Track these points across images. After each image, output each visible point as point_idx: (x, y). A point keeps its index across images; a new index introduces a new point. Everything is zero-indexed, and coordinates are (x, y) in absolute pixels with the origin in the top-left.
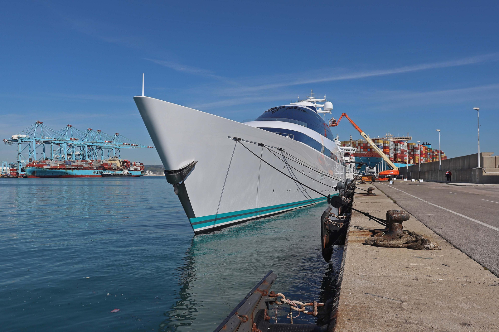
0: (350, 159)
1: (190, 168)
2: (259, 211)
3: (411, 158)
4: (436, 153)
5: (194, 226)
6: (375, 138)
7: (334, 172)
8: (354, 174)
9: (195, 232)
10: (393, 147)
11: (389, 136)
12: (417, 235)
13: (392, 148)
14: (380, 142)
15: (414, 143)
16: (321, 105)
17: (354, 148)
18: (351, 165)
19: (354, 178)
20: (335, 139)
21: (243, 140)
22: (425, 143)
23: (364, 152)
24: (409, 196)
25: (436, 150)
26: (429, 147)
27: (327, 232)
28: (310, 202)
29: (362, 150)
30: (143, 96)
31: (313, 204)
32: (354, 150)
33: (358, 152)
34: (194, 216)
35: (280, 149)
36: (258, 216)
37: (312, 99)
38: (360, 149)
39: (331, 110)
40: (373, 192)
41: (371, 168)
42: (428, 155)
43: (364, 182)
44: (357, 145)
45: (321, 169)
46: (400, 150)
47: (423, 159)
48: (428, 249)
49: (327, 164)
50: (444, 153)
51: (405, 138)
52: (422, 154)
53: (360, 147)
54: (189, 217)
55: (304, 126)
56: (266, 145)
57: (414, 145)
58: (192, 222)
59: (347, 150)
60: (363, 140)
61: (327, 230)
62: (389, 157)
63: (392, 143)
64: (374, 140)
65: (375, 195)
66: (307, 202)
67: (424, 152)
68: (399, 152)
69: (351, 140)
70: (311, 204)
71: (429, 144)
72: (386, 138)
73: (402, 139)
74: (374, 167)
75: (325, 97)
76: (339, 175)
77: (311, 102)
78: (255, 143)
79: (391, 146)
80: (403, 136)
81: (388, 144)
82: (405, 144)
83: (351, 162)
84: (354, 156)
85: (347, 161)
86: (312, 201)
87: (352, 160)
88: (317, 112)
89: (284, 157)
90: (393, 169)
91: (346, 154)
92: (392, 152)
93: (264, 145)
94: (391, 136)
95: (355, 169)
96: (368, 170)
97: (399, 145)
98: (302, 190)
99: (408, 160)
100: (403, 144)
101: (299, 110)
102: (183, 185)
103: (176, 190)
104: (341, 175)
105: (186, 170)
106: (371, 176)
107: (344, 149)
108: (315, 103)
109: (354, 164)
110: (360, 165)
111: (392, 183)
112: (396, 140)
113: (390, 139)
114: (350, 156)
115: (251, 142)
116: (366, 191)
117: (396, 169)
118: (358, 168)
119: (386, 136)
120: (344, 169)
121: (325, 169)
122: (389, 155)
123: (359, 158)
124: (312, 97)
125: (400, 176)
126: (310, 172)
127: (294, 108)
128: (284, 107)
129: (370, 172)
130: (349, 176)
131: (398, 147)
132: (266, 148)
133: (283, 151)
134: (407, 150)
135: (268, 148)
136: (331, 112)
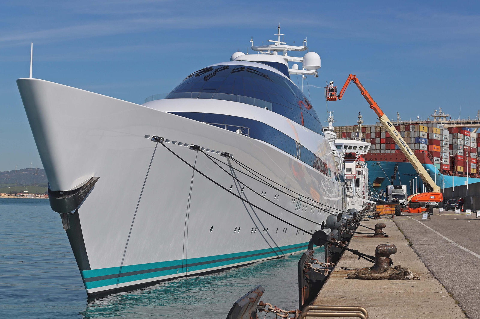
0: (357, 166)
1: (88, 187)
2: (187, 266)
5: (87, 283)
6: (411, 121)
7: (321, 195)
8: (364, 200)
9: (88, 294)
10: (448, 140)
11: (440, 117)
12: (402, 269)
13: (446, 143)
14: (421, 129)
16: (298, 59)
17: (366, 144)
18: (359, 179)
19: (364, 207)
20: (325, 130)
21: (167, 141)
23: (388, 151)
24: (440, 236)
27: (307, 282)
28: (275, 252)
29: (384, 146)
30: (31, 78)
31: (280, 256)
32: (366, 147)
33: (375, 150)
34: (88, 268)
35: (226, 155)
36: (184, 274)
37: (279, 44)
38: (380, 144)
39: (317, 69)
40: (384, 230)
41: (398, 187)
43: (378, 216)
44: (373, 136)
45: (297, 189)
46: (462, 147)
48: (407, 279)
49: (308, 179)
51: (473, 123)
53: (379, 139)
54: (81, 269)
55: (267, 109)
56: (203, 149)
58: (86, 277)
59: (350, 147)
61: (307, 279)
62: (439, 162)
63: (446, 133)
64: (410, 124)
65: (387, 236)
66: (269, 253)
68: (460, 152)
69: (360, 123)
70: (277, 257)
72: (435, 120)
73: (467, 123)
74: (403, 186)
75: (305, 41)
76: (332, 201)
77: (276, 53)
78: (186, 145)
79: (444, 138)
80: (469, 117)
81: (438, 135)
82: (472, 136)
83: (359, 173)
84: (366, 159)
85: (350, 170)
86: (278, 251)
87: (360, 169)
88: (288, 76)
89: (232, 167)
90: (432, 190)
91: (347, 155)
92: (446, 152)
93: (199, 147)
94: (445, 117)
95: (368, 188)
96: (391, 191)
97: (460, 138)
98: (261, 229)
99: (478, 169)
100: (468, 134)
101: (256, 73)
102: (76, 216)
103: (66, 224)
104: (335, 201)
105: (82, 192)
106: (395, 203)
107: (344, 145)
108: (286, 55)
109: (364, 178)
110: (378, 180)
111: (428, 218)
112: (455, 126)
113: (443, 123)
114: (356, 160)
115: (180, 144)
116: (373, 230)
117: (437, 191)
118: (374, 185)
119: (435, 117)
120: (342, 190)
121: (304, 190)
122: (439, 159)
123: (377, 164)
124: (279, 42)
125: (452, 204)
126: (276, 195)
127: (245, 69)
128: (226, 67)
129: (394, 196)
130: (352, 203)
131: (459, 142)
132: (203, 153)
133: (230, 157)
134: (476, 148)
135: (206, 152)
136: (317, 74)
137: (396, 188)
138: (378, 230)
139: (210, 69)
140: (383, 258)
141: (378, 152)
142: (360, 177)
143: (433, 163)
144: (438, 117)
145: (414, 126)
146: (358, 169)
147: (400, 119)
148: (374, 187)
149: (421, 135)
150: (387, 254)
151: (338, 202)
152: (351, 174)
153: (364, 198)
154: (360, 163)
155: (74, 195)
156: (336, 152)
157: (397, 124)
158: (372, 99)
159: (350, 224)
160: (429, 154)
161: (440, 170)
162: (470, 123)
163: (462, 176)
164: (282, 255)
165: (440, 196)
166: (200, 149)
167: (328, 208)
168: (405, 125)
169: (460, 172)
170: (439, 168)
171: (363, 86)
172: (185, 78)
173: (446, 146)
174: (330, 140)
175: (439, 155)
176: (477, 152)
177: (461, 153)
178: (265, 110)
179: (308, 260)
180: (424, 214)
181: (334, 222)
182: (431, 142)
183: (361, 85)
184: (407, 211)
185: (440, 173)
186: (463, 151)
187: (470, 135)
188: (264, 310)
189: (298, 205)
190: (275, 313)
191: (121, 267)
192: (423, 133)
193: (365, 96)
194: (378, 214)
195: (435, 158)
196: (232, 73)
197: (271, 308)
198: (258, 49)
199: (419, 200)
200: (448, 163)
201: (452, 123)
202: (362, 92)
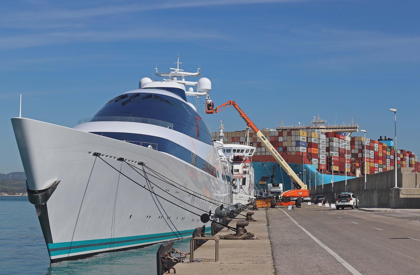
0: (244, 167)
1: (53, 187)
2: (114, 243)
3: (357, 164)
4: (402, 156)
5: (51, 252)
6: (293, 127)
8: (250, 196)
9: (51, 260)
10: (325, 143)
11: (318, 123)
12: (251, 234)
13: (323, 146)
14: (301, 134)
15: (362, 138)
16: (193, 83)
17: (252, 148)
18: (245, 178)
20: (215, 140)
21: (103, 155)
22: (383, 138)
25: (402, 151)
26: (390, 145)
28: (176, 235)
30: (20, 117)
32: (252, 150)
33: (261, 152)
34: (52, 241)
35: (141, 164)
36: (112, 249)
37: (178, 71)
39: (208, 91)
41: (276, 185)
42: (388, 161)
43: (256, 208)
45: (193, 188)
46: (337, 149)
47: (379, 167)
48: (253, 239)
50: (416, 157)
51: (348, 128)
52: (377, 158)
54: (47, 243)
55: (170, 128)
56: (126, 160)
57: (362, 140)
58: (50, 248)
59: (238, 151)
60: (271, 130)
62: (317, 162)
63: (323, 137)
64: (291, 129)
65: (255, 221)
67: (380, 155)
68: (335, 154)
69: (248, 129)
70: (177, 238)
71: (389, 139)
72: (314, 126)
73: (342, 128)
74: (280, 184)
75: (199, 69)
76: (220, 196)
77: (175, 78)
78: (115, 158)
79: (321, 141)
80: (344, 123)
81: (316, 139)
82: (346, 140)
83: (245, 173)
84: (253, 160)
85: (238, 171)
86: (178, 234)
87: (247, 170)
88: (185, 100)
89: (145, 172)
90: (300, 188)
91: (235, 158)
92: (324, 153)
93: (124, 159)
94: (323, 123)
95: (254, 185)
96: (270, 188)
97: (335, 141)
98: (166, 217)
99: (351, 168)
100: (343, 138)
101: (161, 99)
102: (45, 206)
103: (39, 212)
104: (222, 197)
105: (50, 190)
106: (270, 198)
107: (233, 149)
108: (184, 79)
109: (250, 177)
110: (264, 179)
111: (292, 209)
112: (331, 131)
113: (321, 129)
114: (243, 162)
115: (111, 157)
116: (245, 216)
117: (305, 189)
118: (260, 183)
119: (314, 123)
120: (228, 188)
121: (197, 188)
122: (317, 160)
123: (263, 164)
124: (178, 69)
125: (319, 199)
126: (176, 192)
127: (153, 96)
128: (138, 94)
129: (272, 193)
130: (240, 199)
131: (334, 145)
132: (126, 163)
133: (144, 165)
134: (350, 150)
135: (128, 162)
136: (208, 95)
137: (274, 186)
138: (249, 216)
139: (125, 96)
140: (240, 228)
141: (264, 154)
142: (246, 176)
143: (312, 164)
144: (316, 123)
145: (294, 131)
146: (245, 169)
147: (283, 125)
148: (260, 184)
149: (301, 139)
150: (243, 226)
151: (225, 197)
152: (239, 174)
153: (250, 194)
154: (246, 165)
155: (45, 192)
156: (224, 158)
157: (280, 129)
158: (249, 119)
159: (233, 214)
160: (308, 156)
161: (318, 170)
162: (345, 128)
163: (338, 175)
164: (181, 238)
165: (306, 192)
166: (124, 160)
167: (217, 202)
168: (287, 130)
169: (336, 171)
170: (317, 168)
171: (241, 110)
172: (107, 103)
173: (323, 148)
174: (219, 148)
175: (316, 156)
176: (351, 153)
177: (337, 154)
178: (168, 128)
179: (198, 233)
180: (289, 206)
181: (221, 213)
182: (310, 145)
183: (240, 109)
184: (280, 204)
185: (318, 172)
186: (338, 153)
187: (344, 139)
188: (174, 252)
189: (193, 200)
190: (180, 254)
191: (72, 242)
192: (303, 137)
193: (243, 117)
194: (256, 206)
195: (313, 159)
196: (143, 99)
197: (178, 251)
198: (161, 75)
199: (290, 195)
200: (325, 164)
201: (329, 128)
202: (241, 114)
